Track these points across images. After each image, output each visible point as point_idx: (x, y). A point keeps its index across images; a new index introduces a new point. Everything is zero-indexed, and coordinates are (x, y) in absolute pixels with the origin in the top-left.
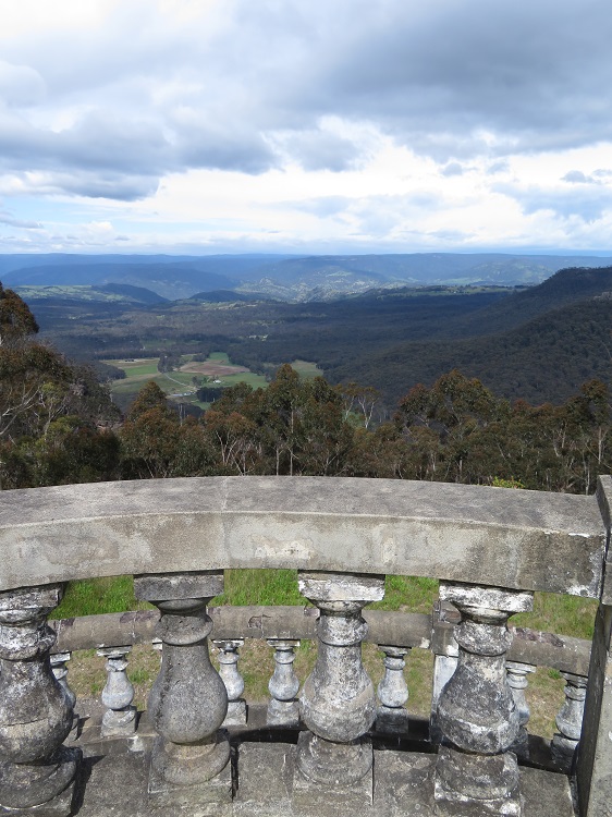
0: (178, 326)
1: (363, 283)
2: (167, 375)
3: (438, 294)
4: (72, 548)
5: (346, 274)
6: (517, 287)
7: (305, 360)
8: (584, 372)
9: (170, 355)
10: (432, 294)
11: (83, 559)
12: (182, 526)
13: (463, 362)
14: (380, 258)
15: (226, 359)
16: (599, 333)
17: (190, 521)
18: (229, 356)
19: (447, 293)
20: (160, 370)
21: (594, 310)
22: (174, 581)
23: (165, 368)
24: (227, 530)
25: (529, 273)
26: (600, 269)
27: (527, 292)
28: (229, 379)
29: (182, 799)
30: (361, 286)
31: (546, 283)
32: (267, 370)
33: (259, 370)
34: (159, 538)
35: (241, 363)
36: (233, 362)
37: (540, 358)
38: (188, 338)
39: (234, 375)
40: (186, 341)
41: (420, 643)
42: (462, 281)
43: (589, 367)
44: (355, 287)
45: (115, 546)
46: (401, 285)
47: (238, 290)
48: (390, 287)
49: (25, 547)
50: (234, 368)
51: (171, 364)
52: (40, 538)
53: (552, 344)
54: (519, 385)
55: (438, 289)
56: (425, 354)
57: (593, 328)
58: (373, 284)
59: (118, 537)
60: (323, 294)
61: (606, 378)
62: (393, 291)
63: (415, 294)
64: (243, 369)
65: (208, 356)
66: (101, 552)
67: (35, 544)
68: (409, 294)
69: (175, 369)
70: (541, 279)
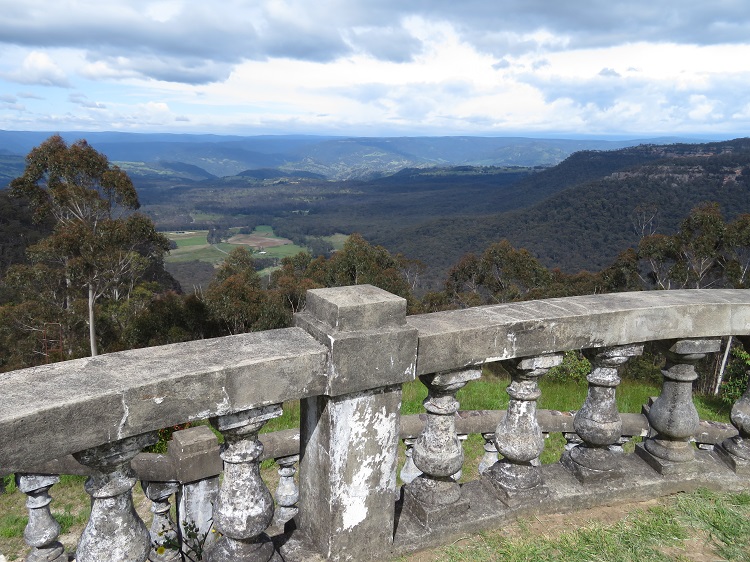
0: (225, 200)
1: (397, 163)
2: (215, 246)
3: (465, 173)
4: (659, 322)
5: (381, 155)
6: (536, 168)
7: (344, 233)
8: (596, 245)
9: (218, 227)
10: (460, 173)
11: (662, 328)
12: (710, 311)
13: (488, 236)
14: (412, 139)
15: (271, 232)
16: (609, 210)
17: (715, 308)
18: (274, 229)
19: (474, 173)
20: (209, 241)
21: (605, 189)
22: (697, 343)
23: (214, 239)
24: (733, 314)
25: (546, 155)
26: (610, 152)
27: (545, 172)
28: (273, 251)
29: (680, 470)
30: (396, 165)
31: (562, 164)
32: (309, 242)
33: (301, 242)
34: (698, 318)
35: (284, 236)
36: (278, 235)
37: (557, 232)
38: (235, 212)
39: (278, 246)
40: (234, 215)
41: (641, 433)
42: (487, 163)
43: (600, 240)
44: (390, 167)
45: (677, 321)
46: (431, 165)
47: (281, 168)
48: (422, 167)
49: (639, 320)
50: (278, 241)
51: (219, 236)
52: (646, 316)
53: (569, 219)
54: (539, 257)
55: (465, 169)
56: (453, 229)
57: (604, 206)
58: (406, 163)
59: (679, 316)
60: (360, 173)
61: (616, 251)
62: (424, 170)
63: (444, 173)
64: (286, 241)
65: (254, 229)
66: (671, 325)
67: (644, 319)
68: (439, 173)
69: (224, 241)
70: (558, 160)
